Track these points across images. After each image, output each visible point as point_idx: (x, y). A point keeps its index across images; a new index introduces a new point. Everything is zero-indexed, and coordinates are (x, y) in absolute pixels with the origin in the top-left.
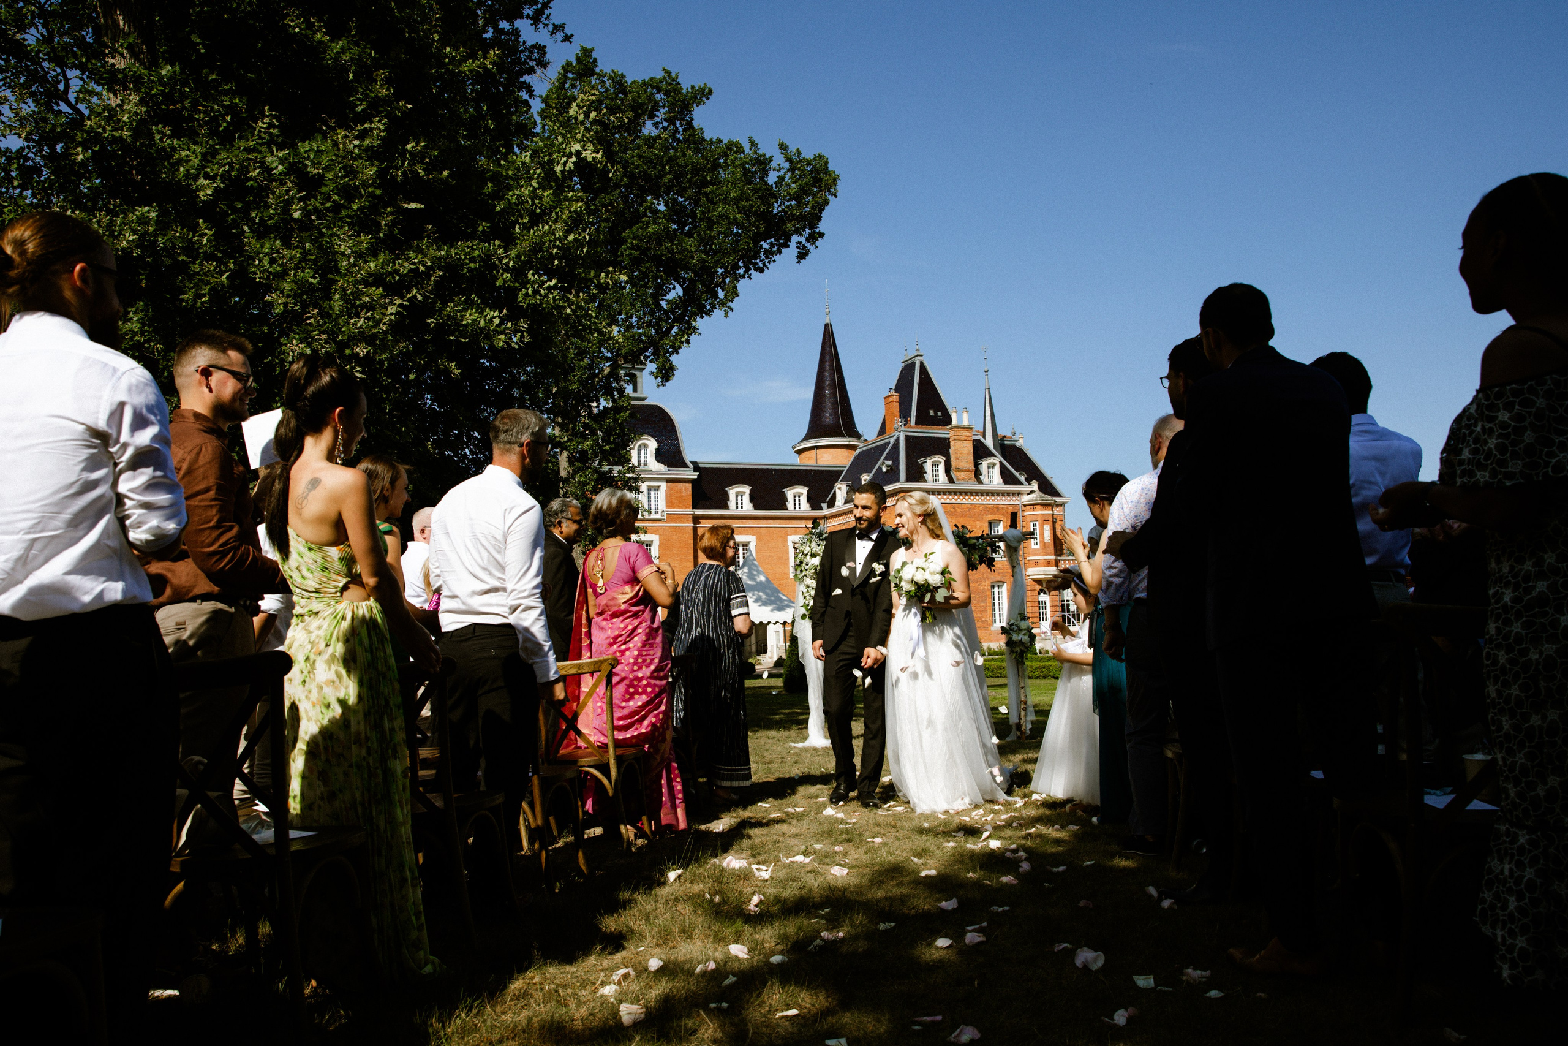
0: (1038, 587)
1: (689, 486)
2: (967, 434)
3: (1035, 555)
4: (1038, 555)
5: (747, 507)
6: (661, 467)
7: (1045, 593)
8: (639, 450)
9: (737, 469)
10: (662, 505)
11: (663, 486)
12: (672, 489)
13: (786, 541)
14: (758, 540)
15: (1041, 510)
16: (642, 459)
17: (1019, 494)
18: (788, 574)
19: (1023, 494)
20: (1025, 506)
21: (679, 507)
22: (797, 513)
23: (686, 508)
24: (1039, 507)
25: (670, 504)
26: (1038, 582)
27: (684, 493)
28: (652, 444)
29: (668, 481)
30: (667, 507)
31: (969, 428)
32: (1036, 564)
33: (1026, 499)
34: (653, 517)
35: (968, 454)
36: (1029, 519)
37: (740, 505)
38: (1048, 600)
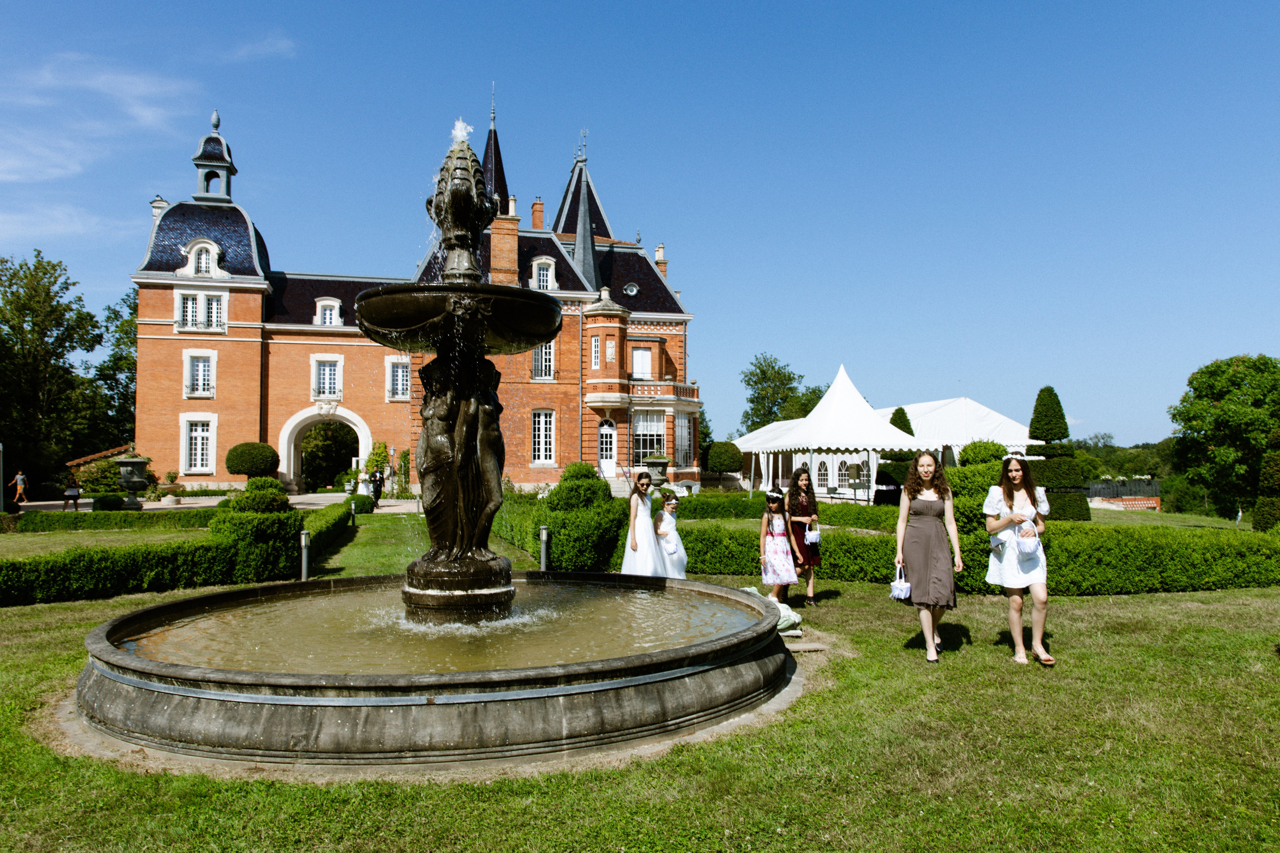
0: (598, 419)
1: (259, 297)
2: (511, 226)
3: (593, 377)
4: (598, 377)
5: (336, 322)
6: (225, 275)
7: (611, 425)
8: (199, 254)
10: (225, 318)
11: (226, 296)
12: (236, 300)
13: (382, 361)
14: (347, 359)
15: (603, 322)
16: (203, 265)
17: (580, 302)
18: (383, 398)
19: (585, 303)
20: (587, 317)
21: (245, 320)
23: (254, 321)
24: (600, 318)
25: (233, 315)
26: (599, 411)
27: (252, 304)
28: (214, 249)
29: (232, 290)
30: (230, 319)
32: (595, 388)
33: (588, 308)
34: (211, 330)
35: (511, 251)
36: (589, 333)
37: (328, 320)
38: (615, 434)
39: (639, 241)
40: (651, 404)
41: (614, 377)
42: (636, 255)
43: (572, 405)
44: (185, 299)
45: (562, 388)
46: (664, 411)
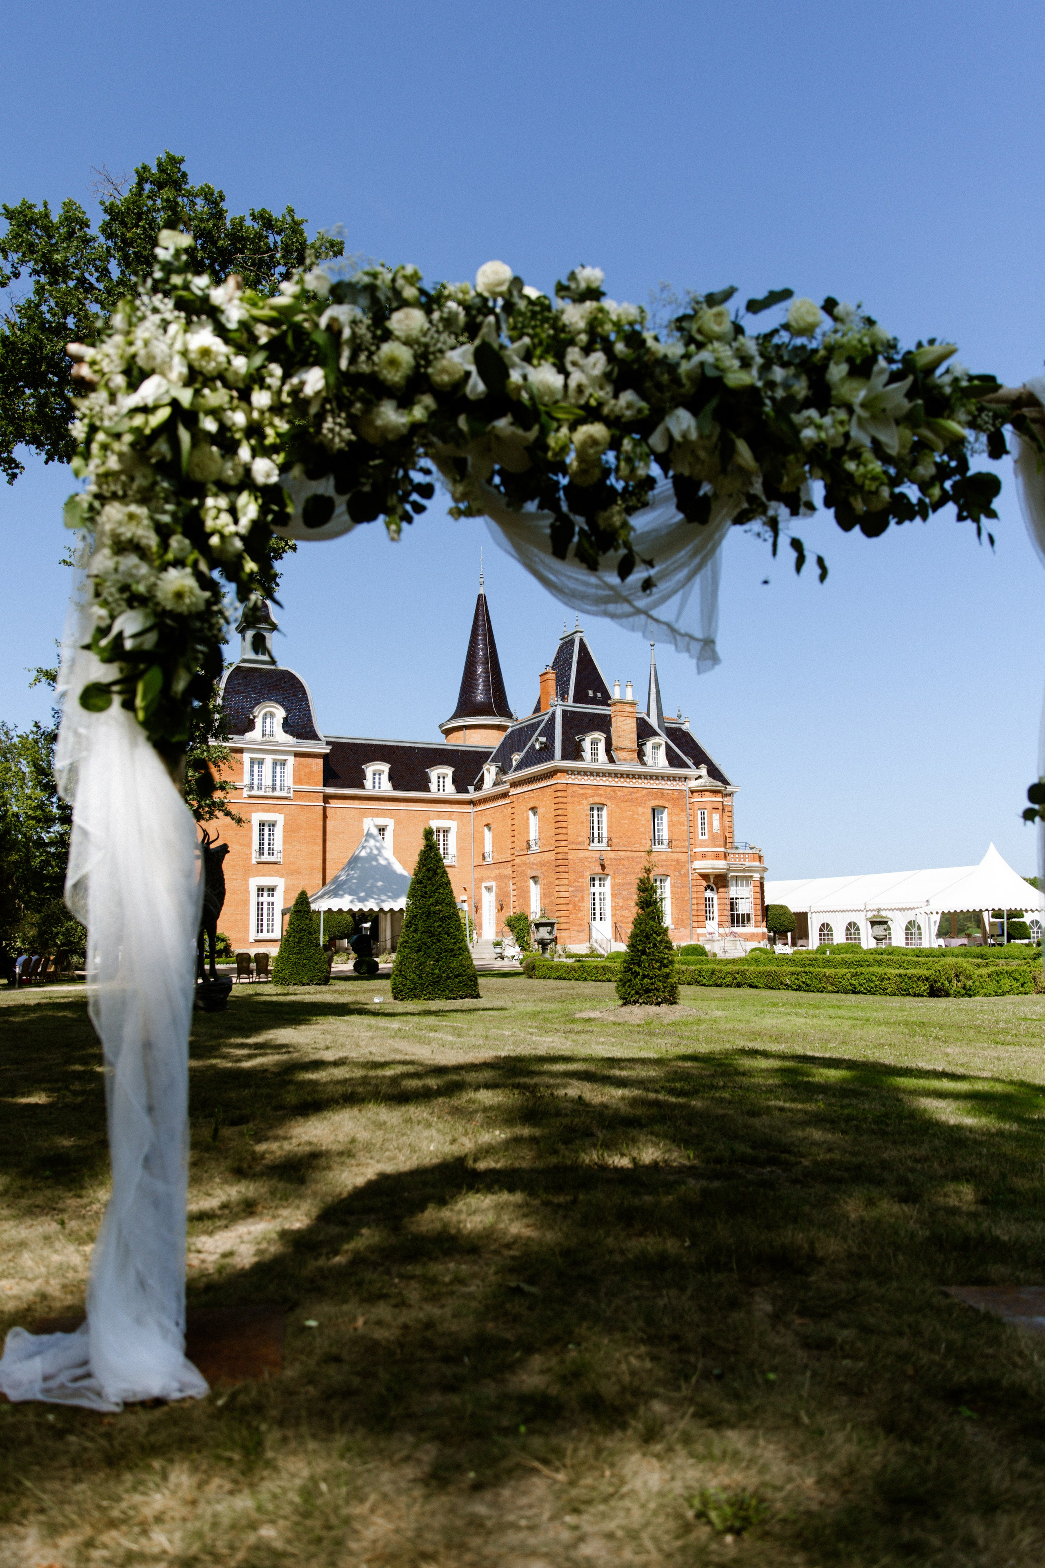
0: (704, 884)
1: (320, 762)
2: (630, 709)
3: (701, 846)
4: (704, 847)
5: (386, 788)
6: (289, 739)
7: (712, 890)
8: (265, 718)
9: (376, 746)
10: (289, 781)
11: (291, 760)
12: (300, 764)
14: (397, 823)
15: (710, 797)
16: (268, 729)
17: (685, 778)
19: (690, 779)
20: (692, 792)
21: (308, 784)
22: (441, 795)
23: (317, 785)
24: (707, 793)
25: (297, 780)
26: (705, 877)
27: (314, 769)
28: (280, 713)
29: (297, 755)
30: (295, 783)
31: (633, 704)
32: (704, 856)
33: (693, 784)
34: (276, 794)
35: (631, 732)
36: (696, 806)
37: (377, 785)
38: (715, 897)
39: (679, 717)
40: (744, 871)
41: (720, 846)
42: (680, 729)
43: (683, 871)
44: (252, 761)
45: (675, 856)
46: (751, 877)
